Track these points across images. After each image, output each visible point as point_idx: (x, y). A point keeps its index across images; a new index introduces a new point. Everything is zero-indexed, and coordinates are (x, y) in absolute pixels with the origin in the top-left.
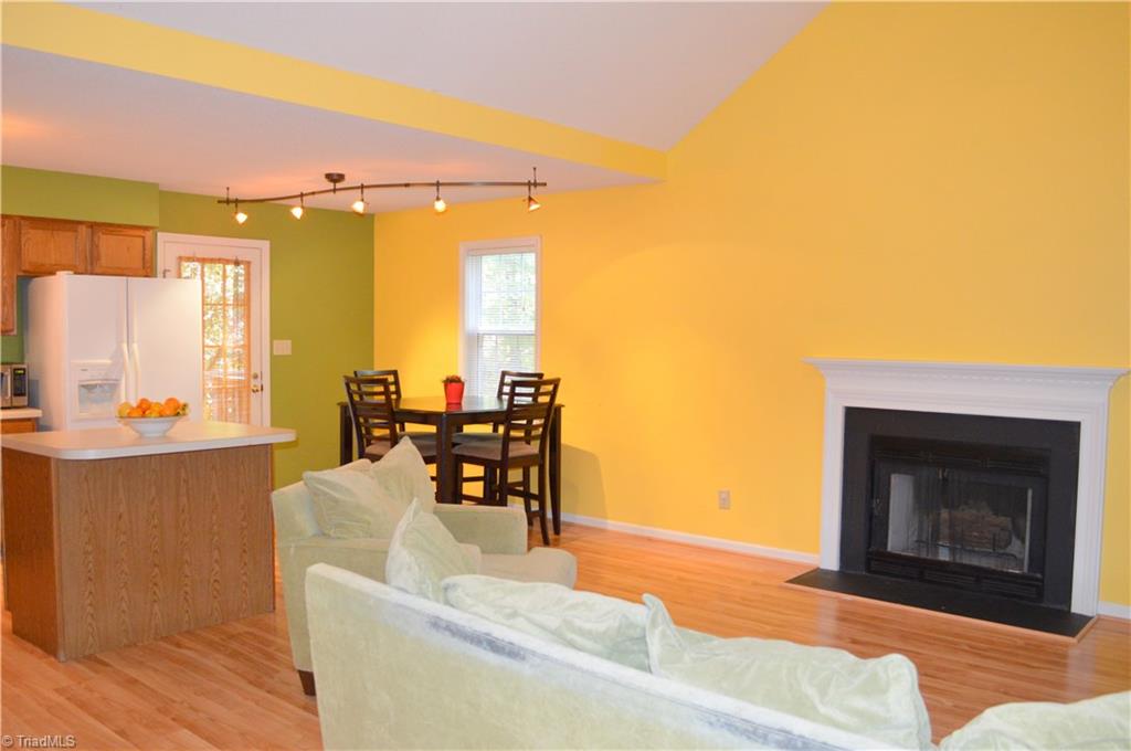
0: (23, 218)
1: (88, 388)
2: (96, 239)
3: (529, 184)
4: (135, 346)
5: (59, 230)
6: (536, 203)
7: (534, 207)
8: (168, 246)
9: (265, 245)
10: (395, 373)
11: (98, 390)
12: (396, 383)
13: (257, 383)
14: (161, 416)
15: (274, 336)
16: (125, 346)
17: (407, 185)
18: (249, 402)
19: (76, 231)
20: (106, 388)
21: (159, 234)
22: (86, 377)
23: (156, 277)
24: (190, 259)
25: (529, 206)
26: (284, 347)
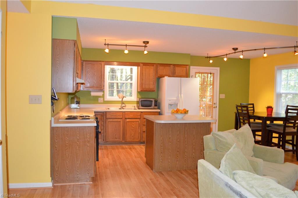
0: (158, 64)
1: (171, 105)
2: (175, 68)
3: (295, 47)
4: (182, 95)
5: (166, 66)
6: (297, 52)
7: (296, 54)
8: (193, 69)
9: (218, 69)
10: (253, 104)
11: (173, 105)
12: (253, 107)
13: (215, 105)
14: (181, 113)
15: (220, 93)
16: (180, 95)
17: (255, 50)
18: (212, 110)
19: (170, 66)
20: (175, 105)
21: (191, 67)
22: (170, 102)
23: (190, 77)
24: (198, 73)
25: (295, 54)
26: (223, 96)
